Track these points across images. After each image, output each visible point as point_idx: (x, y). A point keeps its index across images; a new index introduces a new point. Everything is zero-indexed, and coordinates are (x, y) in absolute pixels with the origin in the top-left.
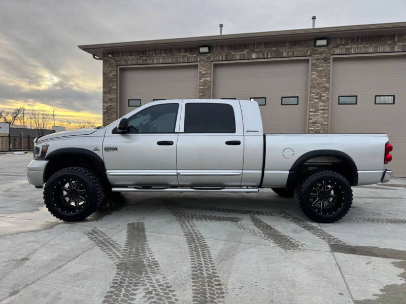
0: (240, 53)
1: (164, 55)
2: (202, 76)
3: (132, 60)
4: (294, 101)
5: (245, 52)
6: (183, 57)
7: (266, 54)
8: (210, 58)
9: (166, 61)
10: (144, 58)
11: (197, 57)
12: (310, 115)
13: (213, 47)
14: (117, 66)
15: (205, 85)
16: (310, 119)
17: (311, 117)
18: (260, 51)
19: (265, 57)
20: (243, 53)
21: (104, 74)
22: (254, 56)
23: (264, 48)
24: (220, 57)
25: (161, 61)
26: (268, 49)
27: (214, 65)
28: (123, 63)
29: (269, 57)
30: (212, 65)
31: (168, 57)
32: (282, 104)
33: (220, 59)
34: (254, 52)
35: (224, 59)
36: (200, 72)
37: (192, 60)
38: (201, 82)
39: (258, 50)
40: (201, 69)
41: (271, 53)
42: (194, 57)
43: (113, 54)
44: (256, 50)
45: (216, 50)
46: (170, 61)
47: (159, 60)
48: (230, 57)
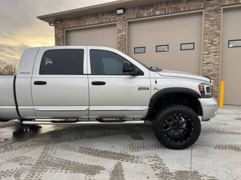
0: (147, 11)
1: (93, 18)
2: (120, 31)
3: (72, 24)
4: (191, 46)
5: (151, 10)
6: (106, 18)
7: (167, 11)
8: (125, 17)
9: (95, 22)
10: (80, 22)
11: (115, 18)
12: (204, 57)
13: (126, 9)
14: (64, 29)
15: (121, 38)
16: (204, 60)
17: (204, 59)
18: (163, 9)
19: (167, 13)
20: (149, 11)
21: (56, 35)
22: (158, 13)
23: (166, 6)
24: (132, 16)
25: (91, 23)
26: (169, 6)
27: (128, 22)
28: (67, 27)
29: (170, 12)
30: (127, 23)
31: (96, 19)
32: (181, 50)
33: (132, 17)
34: (157, 10)
35: (135, 17)
36: (118, 29)
37: (112, 20)
38: (119, 36)
39: (161, 8)
40: (119, 27)
41: (171, 10)
42: (113, 18)
43: (60, 21)
44: (159, 8)
45: (129, 11)
46: (97, 22)
47: (90, 22)
48: (139, 16)
